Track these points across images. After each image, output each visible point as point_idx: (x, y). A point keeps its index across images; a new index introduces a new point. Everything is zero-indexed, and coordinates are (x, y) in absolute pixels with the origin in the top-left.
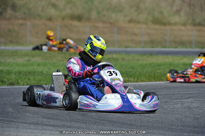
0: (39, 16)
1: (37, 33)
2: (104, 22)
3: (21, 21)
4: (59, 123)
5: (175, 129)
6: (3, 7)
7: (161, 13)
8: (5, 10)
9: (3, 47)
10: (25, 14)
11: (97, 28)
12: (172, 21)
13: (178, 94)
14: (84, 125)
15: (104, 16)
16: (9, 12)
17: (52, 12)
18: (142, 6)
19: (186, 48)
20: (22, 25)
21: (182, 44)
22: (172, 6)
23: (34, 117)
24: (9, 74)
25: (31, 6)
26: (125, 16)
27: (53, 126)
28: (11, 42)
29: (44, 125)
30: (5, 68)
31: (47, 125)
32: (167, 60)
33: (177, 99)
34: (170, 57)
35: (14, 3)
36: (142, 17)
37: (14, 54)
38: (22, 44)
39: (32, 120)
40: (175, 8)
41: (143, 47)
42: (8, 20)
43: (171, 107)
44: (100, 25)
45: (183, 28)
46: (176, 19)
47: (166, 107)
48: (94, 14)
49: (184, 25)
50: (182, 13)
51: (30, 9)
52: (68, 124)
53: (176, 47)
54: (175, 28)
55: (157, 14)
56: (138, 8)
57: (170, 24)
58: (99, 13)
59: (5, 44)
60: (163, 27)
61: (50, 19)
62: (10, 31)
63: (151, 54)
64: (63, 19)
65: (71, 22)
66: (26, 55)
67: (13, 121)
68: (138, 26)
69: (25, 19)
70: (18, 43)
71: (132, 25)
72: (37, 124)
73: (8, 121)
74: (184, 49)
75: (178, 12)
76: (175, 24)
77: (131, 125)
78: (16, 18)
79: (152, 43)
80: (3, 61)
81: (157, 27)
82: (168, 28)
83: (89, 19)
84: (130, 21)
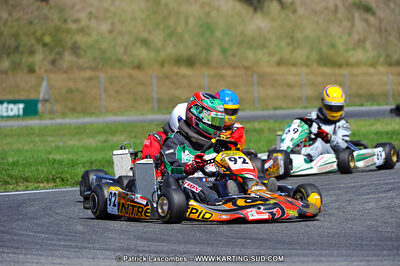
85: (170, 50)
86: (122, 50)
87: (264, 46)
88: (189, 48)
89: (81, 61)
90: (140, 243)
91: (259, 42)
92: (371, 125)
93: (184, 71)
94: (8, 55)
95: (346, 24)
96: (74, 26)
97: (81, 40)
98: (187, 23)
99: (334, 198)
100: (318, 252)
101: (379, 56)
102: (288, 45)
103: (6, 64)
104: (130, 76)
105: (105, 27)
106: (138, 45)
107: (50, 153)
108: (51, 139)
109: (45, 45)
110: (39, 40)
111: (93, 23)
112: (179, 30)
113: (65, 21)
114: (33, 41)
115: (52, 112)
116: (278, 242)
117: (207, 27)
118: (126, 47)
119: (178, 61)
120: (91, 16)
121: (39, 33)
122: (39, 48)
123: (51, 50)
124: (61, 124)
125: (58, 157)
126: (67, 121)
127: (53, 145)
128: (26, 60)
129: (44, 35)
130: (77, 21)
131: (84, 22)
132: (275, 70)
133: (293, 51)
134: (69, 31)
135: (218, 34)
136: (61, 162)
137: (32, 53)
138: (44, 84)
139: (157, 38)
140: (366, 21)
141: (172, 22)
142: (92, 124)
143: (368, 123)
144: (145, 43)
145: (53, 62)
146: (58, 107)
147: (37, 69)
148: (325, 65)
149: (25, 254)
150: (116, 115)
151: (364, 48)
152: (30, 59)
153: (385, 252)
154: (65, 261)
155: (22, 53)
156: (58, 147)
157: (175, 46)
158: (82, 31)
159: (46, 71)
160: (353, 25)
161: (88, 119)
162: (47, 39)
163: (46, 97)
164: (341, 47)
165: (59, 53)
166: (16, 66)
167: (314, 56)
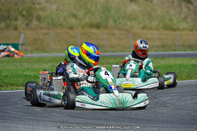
0: (61, 25)
1: (60, 41)
2: (120, 30)
3: (45, 31)
4: (83, 121)
5: (185, 122)
6: (29, 18)
7: (171, 20)
8: (31, 21)
9: (30, 55)
10: (48, 24)
11: (114, 34)
12: (181, 27)
13: (188, 92)
14: (105, 122)
15: (120, 23)
16: (35, 23)
17: (73, 21)
18: (153, 14)
19: (194, 50)
20: (46, 34)
21: (190, 47)
22: (180, 14)
23: (60, 116)
24: (36, 78)
25: (54, 17)
26: (139, 23)
27: (77, 123)
28: (37, 49)
29: (69, 123)
30: (32, 73)
31: (72, 123)
32: (177, 62)
33: (187, 96)
34: (180, 59)
35: (39, 15)
36: (154, 24)
37: (40, 60)
38: (47, 52)
39: (58, 119)
40: (183, 15)
41: (156, 51)
42: (33, 30)
43: (182, 103)
44: (117, 32)
45: (191, 33)
46: (184, 25)
47: (177, 103)
48: (111, 23)
49: (191, 30)
50: (189, 20)
51: (53, 20)
52: (91, 122)
53: (185, 51)
54: (183, 33)
55: (167, 21)
56: (150, 16)
57: (178, 30)
58: (115, 21)
59: (32, 52)
60: (173, 33)
61: (71, 28)
62: (35, 40)
63: (163, 57)
64: (83, 27)
65: (90, 30)
66: (51, 61)
67: (41, 120)
68: (151, 32)
69: (48, 29)
70: (43, 51)
71: (145, 31)
72: (63, 122)
73: (37, 120)
74: (192, 52)
75: (185, 19)
76: (184, 29)
77: (147, 120)
78: (41, 28)
79: (164, 47)
80: (30, 67)
81: (168, 32)
82: (177, 33)
83: (106, 27)
84: (143, 28)
85: (87, 20)
86: (63, 19)
87: (135, 19)
88: (97, 19)
89: (41, 25)
90: (69, 118)
91: (133, 17)
92: (190, 61)
93: (94, 31)
94: (4, 20)
95: (178, 9)
96: (38, 7)
97: (42, 13)
98: (96, 6)
99: (170, 98)
100: (160, 125)
101: (194, 26)
102: (148, 19)
103: (3, 25)
104: (67, 33)
105: (54, 7)
106: (71, 17)
107: (24, 71)
108: (25, 64)
109: (23, 16)
110: (20, 13)
111: (48, 5)
112: (92, 10)
113: (34, 4)
114: (17, 14)
115: (26, 50)
116: (141, 120)
117: (107, 9)
118: (65, 18)
119: (92, 26)
120: (47, 1)
121: (20, 10)
122: (20, 18)
123: (26, 19)
124: (30, 57)
125: (28, 73)
126: (34, 55)
127: (26, 67)
128: (13, 23)
129: (23, 10)
130: (40, 4)
131: (44, 5)
132: (141, 31)
133: (150, 22)
134: (36, 9)
135: (112, 12)
136: (30, 76)
137: (16, 19)
138: (22, 36)
139: (81, 14)
140: (188, 8)
141: (89, 6)
142: (46, 57)
143: (188, 60)
144: (75, 16)
145: (27, 24)
146: (29, 48)
147: (19, 28)
148: (167, 29)
149: (11, 123)
150: (59, 53)
151: (186, 21)
152: (15, 23)
153: (195, 126)
154: (31, 127)
155: (12, 20)
156: (28, 68)
157: (90, 18)
158: (42, 9)
159: (23, 29)
160: (181, 9)
161: (44, 55)
162: (24, 13)
163: (23, 42)
164: (175, 21)
165: (30, 20)
166: (8, 27)
167: (161, 25)
